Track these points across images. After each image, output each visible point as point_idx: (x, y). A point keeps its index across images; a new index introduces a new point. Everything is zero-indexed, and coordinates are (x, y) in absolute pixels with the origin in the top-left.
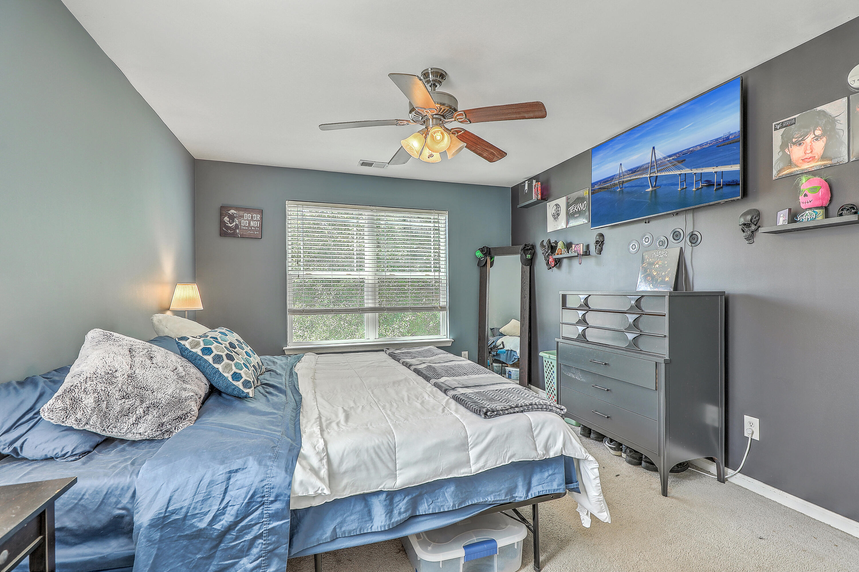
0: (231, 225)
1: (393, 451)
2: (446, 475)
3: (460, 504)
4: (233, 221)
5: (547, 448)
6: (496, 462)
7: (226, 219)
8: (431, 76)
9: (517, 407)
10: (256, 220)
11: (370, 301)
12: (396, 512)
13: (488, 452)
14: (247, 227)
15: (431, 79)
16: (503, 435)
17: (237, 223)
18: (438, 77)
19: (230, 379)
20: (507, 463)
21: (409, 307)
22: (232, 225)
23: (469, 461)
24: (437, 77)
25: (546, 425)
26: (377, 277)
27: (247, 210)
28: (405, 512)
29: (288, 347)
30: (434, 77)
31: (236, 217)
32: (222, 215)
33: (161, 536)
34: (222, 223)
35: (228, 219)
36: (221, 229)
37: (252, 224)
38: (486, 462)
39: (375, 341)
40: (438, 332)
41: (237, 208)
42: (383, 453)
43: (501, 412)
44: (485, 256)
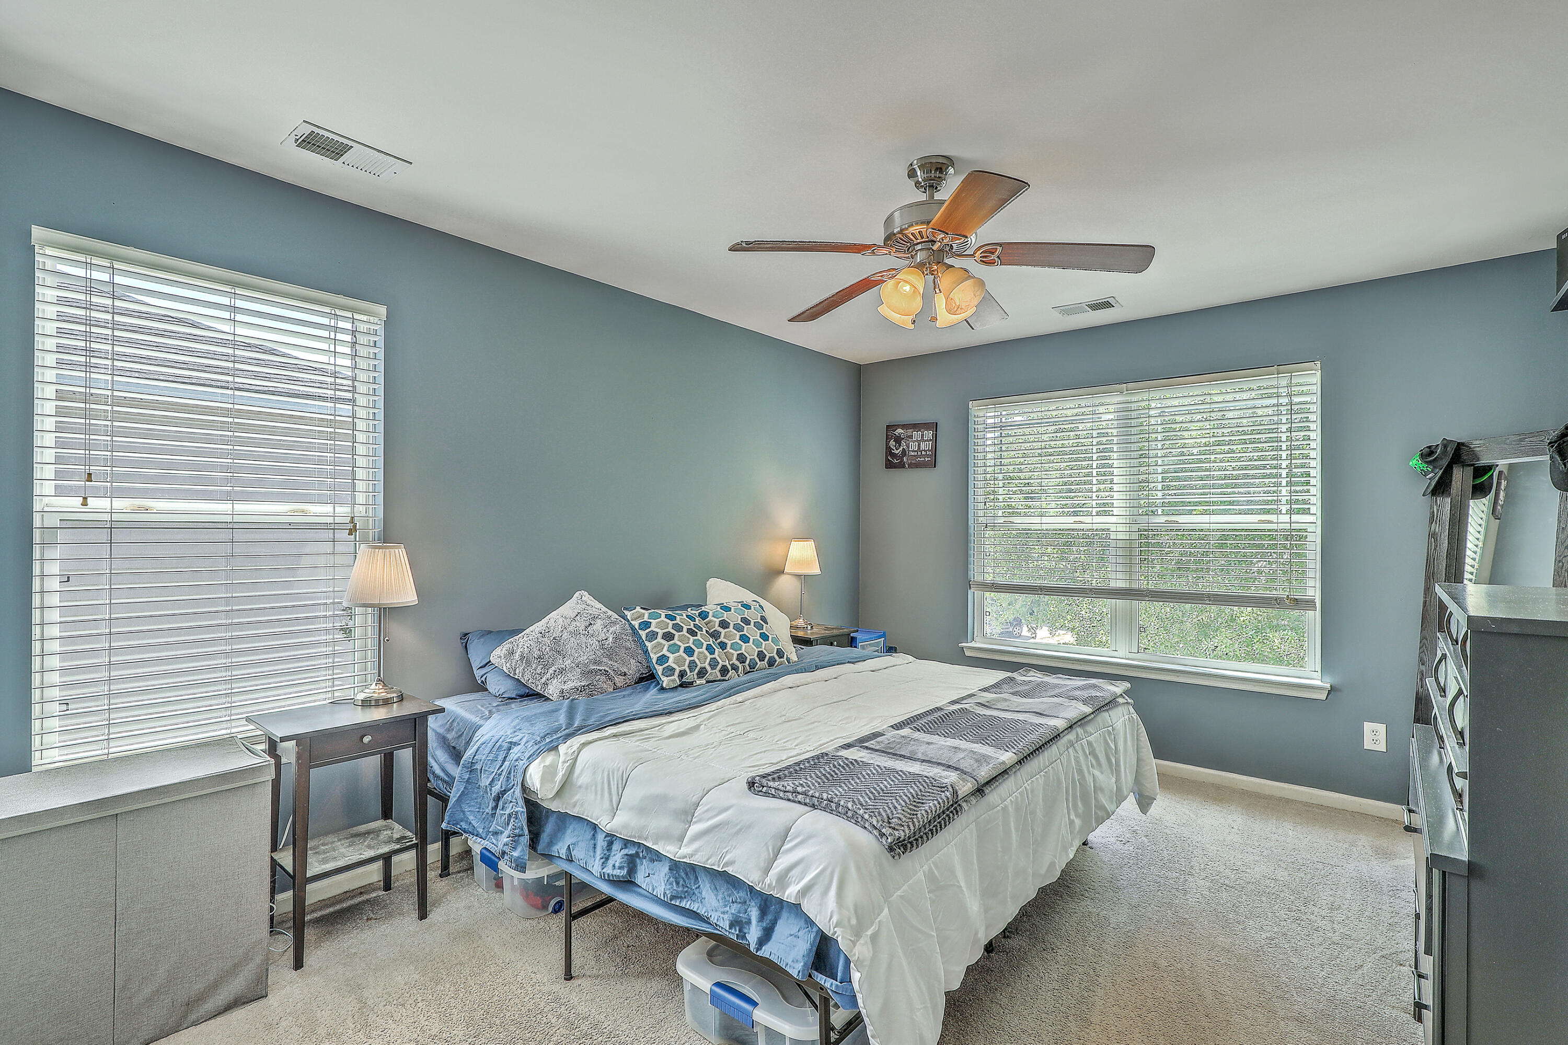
0: (897, 452)
1: (622, 783)
2: (651, 844)
3: (673, 897)
4: (900, 446)
5: (783, 879)
6: (708, 860)
7: (892, 443)
8: (919, 174)
9: (805, 794)
10: (927, 441)
11: (1119, 575)
12: (611, 862)
13: (706, 838)
14: (915, 451)
15: (920, 180)
16: (737, 824)
17: (904, 447)
18: (933, 172)
19: (654, 661)
20: (720, 870)
21: (1203, 594)
22: (899, 451)
23: (681, 839)
24: (931, 172)
25: (811, 841)
26: (1135, 528)
27: (916, 426)
28: (620, 868)
29: (973, 644)
30: (924, 173)
31: (903, 439)
32: (888, 438)
33: (469, 778)
34: (889, 451)
35: (894, 443)
36: (887, 460)
37: (922, 447)
38: (696, 851)
39: (1130, 657)
40: (1299, 661)
41: (904, 426)
42: (614, 781)
43: (773, 791)
44: (1435, 467)
